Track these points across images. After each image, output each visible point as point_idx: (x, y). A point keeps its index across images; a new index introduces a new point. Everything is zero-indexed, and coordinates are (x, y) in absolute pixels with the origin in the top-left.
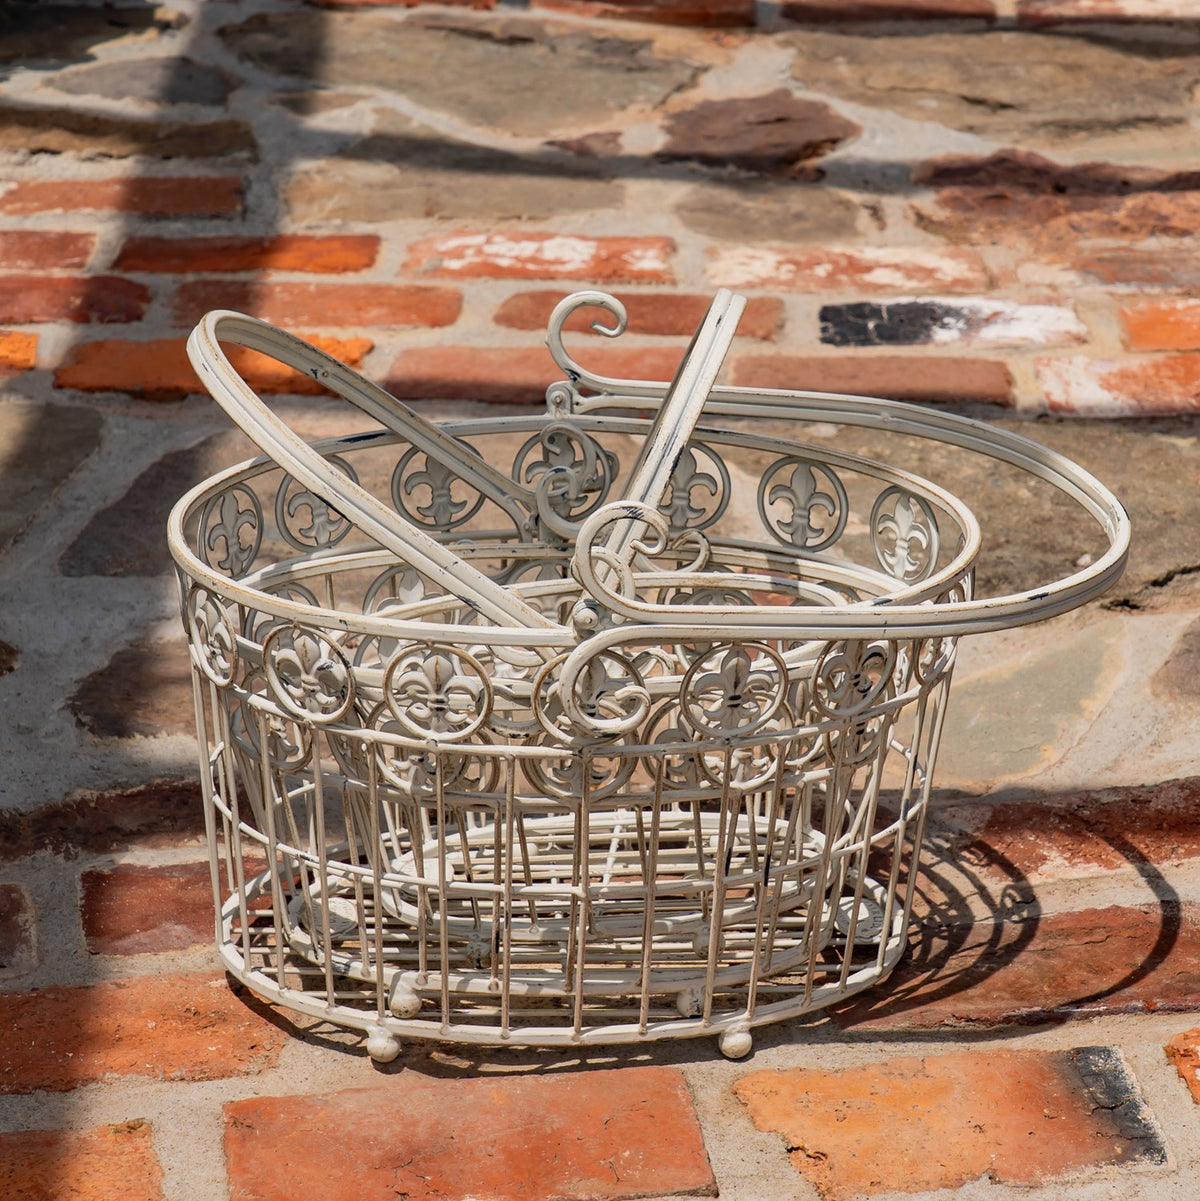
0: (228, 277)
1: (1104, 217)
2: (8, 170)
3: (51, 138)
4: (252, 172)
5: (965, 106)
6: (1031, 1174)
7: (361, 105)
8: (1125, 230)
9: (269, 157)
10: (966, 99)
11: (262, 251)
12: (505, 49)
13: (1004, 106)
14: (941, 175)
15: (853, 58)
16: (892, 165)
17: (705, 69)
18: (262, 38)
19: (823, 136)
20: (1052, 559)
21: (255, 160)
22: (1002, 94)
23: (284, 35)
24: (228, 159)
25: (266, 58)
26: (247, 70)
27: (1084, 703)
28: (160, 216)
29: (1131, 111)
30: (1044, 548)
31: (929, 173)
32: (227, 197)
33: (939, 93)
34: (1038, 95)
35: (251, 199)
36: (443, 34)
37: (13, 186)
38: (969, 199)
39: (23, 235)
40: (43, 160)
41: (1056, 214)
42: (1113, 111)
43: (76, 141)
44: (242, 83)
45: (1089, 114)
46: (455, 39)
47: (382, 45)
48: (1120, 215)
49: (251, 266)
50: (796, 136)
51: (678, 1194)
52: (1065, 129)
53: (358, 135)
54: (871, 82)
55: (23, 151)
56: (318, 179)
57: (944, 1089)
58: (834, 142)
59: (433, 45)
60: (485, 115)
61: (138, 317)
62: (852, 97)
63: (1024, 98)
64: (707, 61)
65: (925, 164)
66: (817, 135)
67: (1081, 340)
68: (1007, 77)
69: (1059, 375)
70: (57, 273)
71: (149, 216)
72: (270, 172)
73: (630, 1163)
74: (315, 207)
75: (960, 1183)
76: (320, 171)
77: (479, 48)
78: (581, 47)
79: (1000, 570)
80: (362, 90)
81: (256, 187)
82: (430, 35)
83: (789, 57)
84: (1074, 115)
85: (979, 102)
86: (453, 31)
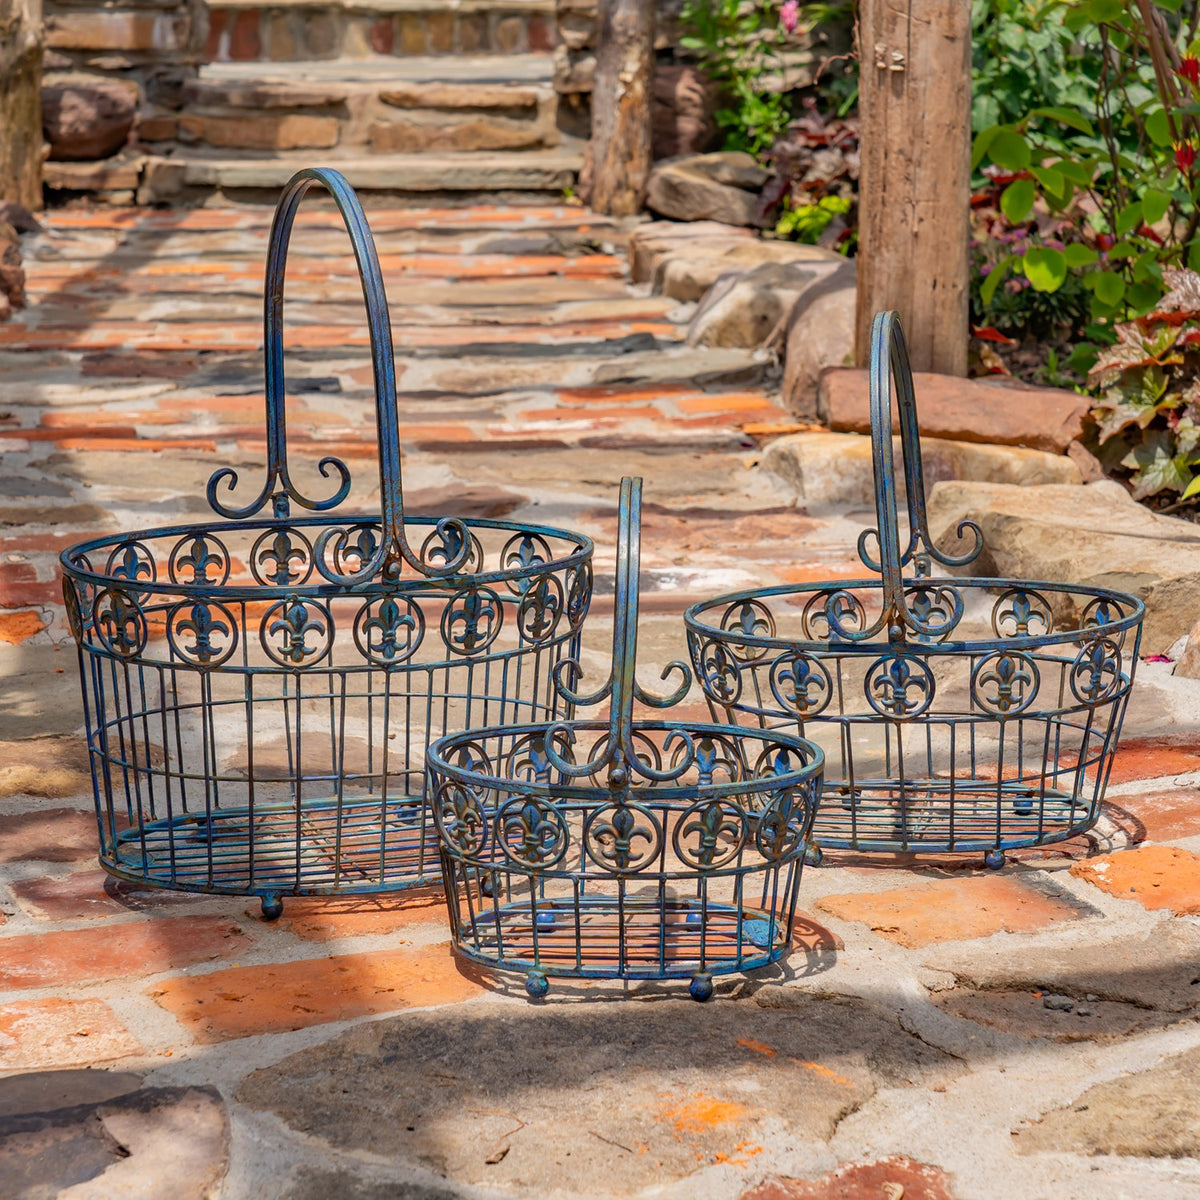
1: (726, 530)
6: (1028, 927)
8: (743, 537)
10: (585, 482)
22: (611, 478)
33: (568, 480)
47: (156, 468)
48: (736, 529)
54: (514, 476)
58: (514, 504)
75: (989, 934)
82: (185, 463)
83: (444, 469)
84: (665, 488)
85: (597, 483)
86: (200, 460)
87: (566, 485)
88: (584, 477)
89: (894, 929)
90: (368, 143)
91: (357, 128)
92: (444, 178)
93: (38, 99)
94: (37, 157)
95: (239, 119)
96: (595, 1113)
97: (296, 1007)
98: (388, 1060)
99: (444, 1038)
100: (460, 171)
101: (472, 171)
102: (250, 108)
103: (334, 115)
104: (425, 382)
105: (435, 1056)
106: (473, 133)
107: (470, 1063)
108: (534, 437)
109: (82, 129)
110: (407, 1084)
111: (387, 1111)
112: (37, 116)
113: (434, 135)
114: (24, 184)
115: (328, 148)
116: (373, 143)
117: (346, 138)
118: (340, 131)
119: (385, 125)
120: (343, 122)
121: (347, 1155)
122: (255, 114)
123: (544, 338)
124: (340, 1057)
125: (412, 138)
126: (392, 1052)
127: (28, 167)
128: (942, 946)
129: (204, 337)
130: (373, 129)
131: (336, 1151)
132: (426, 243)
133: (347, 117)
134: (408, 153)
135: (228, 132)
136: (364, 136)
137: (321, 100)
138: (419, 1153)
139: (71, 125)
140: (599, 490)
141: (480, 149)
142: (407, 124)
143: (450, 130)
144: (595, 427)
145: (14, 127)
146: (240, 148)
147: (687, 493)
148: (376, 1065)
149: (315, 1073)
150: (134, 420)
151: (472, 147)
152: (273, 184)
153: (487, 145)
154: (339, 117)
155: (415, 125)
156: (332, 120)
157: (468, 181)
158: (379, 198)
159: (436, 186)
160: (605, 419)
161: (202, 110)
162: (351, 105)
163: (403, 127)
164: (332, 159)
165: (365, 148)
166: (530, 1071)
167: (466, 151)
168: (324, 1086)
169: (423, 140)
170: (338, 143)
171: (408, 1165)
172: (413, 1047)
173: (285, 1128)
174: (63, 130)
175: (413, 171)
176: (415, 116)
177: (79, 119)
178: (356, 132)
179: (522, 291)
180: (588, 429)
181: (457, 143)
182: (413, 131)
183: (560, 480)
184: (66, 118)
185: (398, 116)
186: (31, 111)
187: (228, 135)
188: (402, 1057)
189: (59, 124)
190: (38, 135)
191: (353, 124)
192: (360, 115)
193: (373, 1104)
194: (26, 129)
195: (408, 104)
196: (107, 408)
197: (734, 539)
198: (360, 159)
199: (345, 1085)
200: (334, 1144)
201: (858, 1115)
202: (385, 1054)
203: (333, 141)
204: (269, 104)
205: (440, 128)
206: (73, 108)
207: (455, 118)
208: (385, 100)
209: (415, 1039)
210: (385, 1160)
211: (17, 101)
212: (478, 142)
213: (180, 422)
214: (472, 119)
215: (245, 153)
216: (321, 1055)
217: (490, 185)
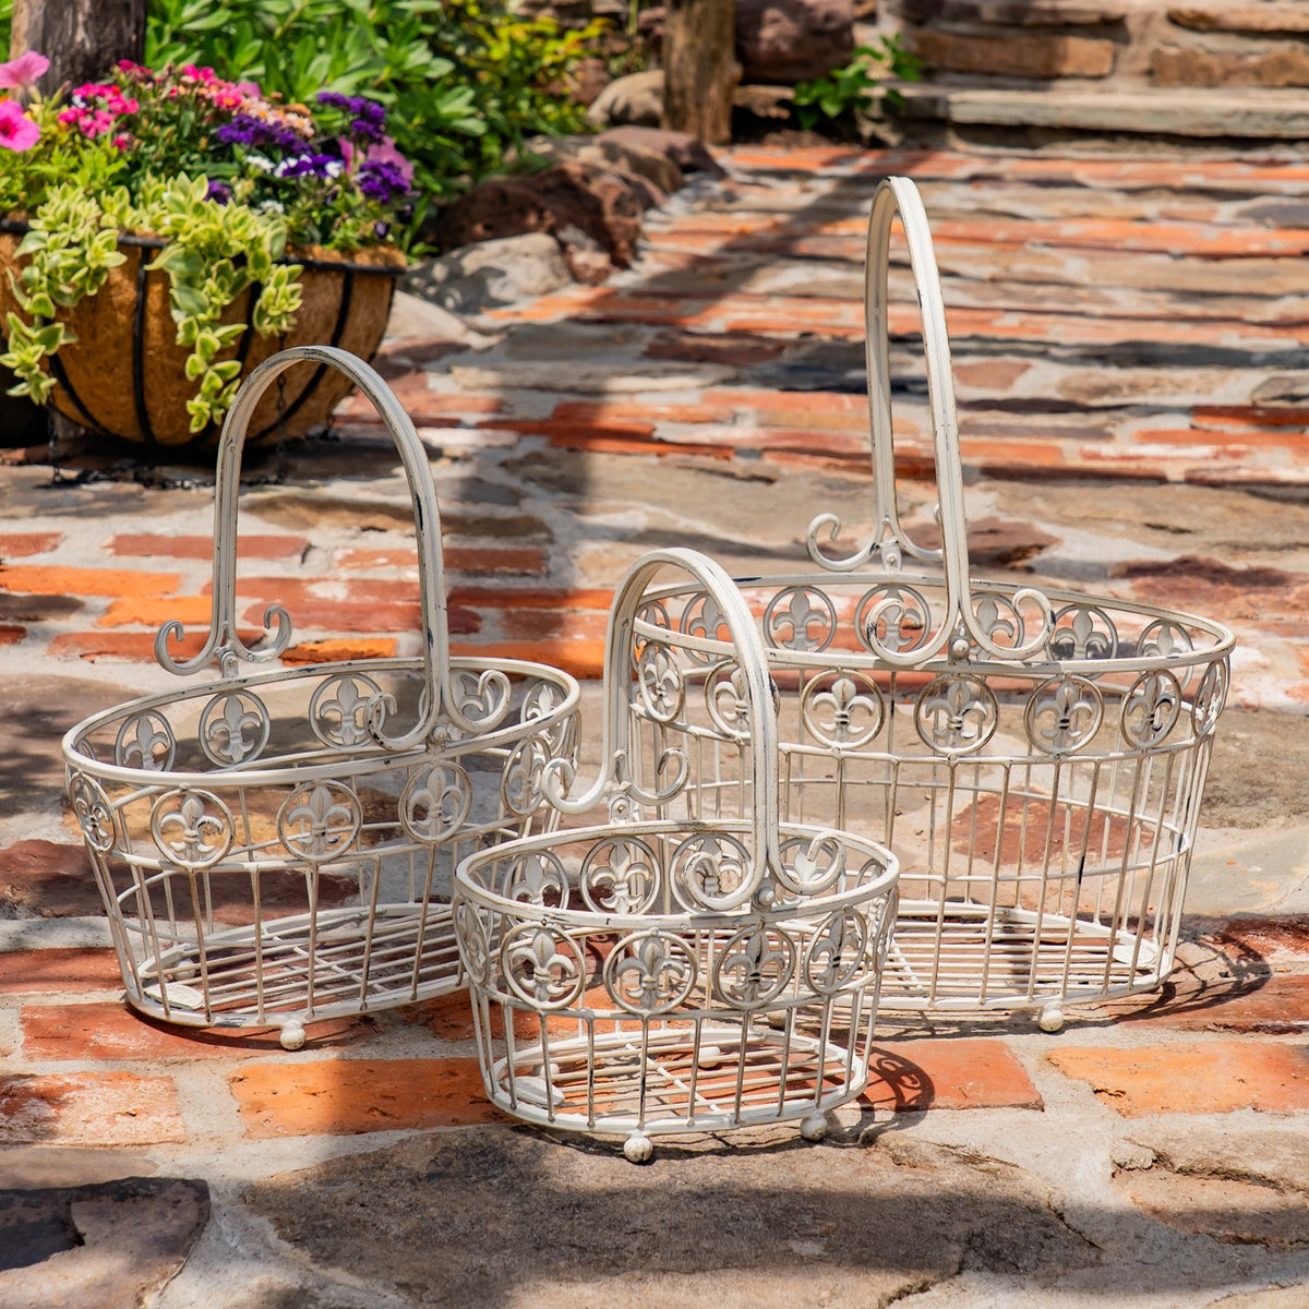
0: (544, 611)
1: (1277, 599)
2: (344, 541)
3: (379, 520)
4: (550, 549)
5: (1149, 530)
6: (1285, 1107)
7: (632, 512)
8: (1296, 607)
9: (564, 541)
10: (1148, 525)
11: (565, 596)
12: (746, 485)
13: (1181, 531)
14: (1134, 571)
15: (1047, 498)
16: (1092, 564)
17: (921, 504)
18: (539, 469)
19: (1031, 543)
20: (1259, 790)
21: (551, 541)
22: (1182, 523)
23: (559, 467)
24: (529, 538)
25: (545, 481)
26: (531, 487)
27: (1295, 869)
28: (477, 574)
29: (1291, 539)
30: (1252, 783)
31: (1124, 570)
32: (531, 562)
33: (1128, 522)
34: (1211, 525)
35: (551, 566)
36: (692, 472)
37: (350, 552)
38: (1160, 587)
39: (365, 582)
40: (372, 535)
41: (1235, 596)
42: (1277, 538)
43: (398, 523)
44: (526, 495)
45: (1256, 539)
46: (703, 476)
47: (643, 477)
48: (1291, 598)
49: (560, 605)
50: (1008, 543)
51: (1014, 1106)
52: (1236, 548)
53: (634, 530)
54: (1066, 513)
55: (357, 528)
56: (606, 556)
57: (1214, 1059)
58: (1040, 548)
59: (688, 479)
60: (736, 525)
61: (476, 630)
62: (1050, 521)
63: (1199, 527)
64: (922, 499)
65: (1119, 564)
66: (1027, 542)
67: (1265, 667)
68: (1183, 512)
69: (1252, 688)
70: (399, 603)
71: (469, 573)
72: (565, 549)
73: (974, 1088)
74: (607, 572)
75: (1230, 1110)
76: (606, 551)
77: (724, 483)
78: (813, 483)
79: (1218, 794)
80: (630, 503)
81: (554, 559)
82: (682, 472)
83: (992, 497)
84: (1243, 539)
85: (1161, 528)
86: (702, 470)
87: (1121, 527)
88: (1148, 520)
89: (1120, 1093)
90: (1150, 73)
91: (1138, 55)
92: (1228, 121)
93: (731, 9)
94: (726, 80)
95: (991, 38)
96: (626, 1259)
97: (372, 1110)
98: (431, 1177)
99: (503, 1159)
100: (1249, 114)
101: (1265, 115)
102: (1005, 25)
103: (1108, 37)
104: (1046, 387)
105: (486, 1178)
106: (1283, 64)
107: (519, 1190)
108: (1132, 466)
109: (784, 47)
110: (434, 1205)
111: (395, 1230)
112: (728, 30)
113: (1233, 66)
114: (708, 112)
115: (1099, 78)
116: (1155, 74)
117: (1123, 66)
118: (1115, 58)
119: (1172, 51)
120: (1120, 47)
121: (322, 1272)
122: (1011, 33)
123: (1229, 338)
124: (381, 1168)
125: (1206, 69)
126: (441, 1168)
127: (714, 92)
128: (1166, 1117)
129: (818, 315)
130: (1157, 56)
131: (313, 1267)
132: (1177, 205)
133: (1126, 40)
134: (1197, 87)
135: (977, 53)
136: (1144, 64)
137: (1094, 18)
138: (397, 1278)
139: (771, 42)
140: (1160, 536)
141: (1291, 85)
142: (1200, 51)
143: (1253, 60)
144: (1216, 457)
145: (699, 43)
146: (991, 74)
147: (1272, 548)
148: (415, 1180)
149: (343, 1181)
150: (658, 416)
151: (1280, 82)
152: (1014, 122)
153: (1300, 80)
154: (1114, 39)
155: (1210, 52)
156: (1107, 43)
157: (1259, 126)
158: (1145, 144)
159: (1217, 132)
160: (1233, 447)
161: (946, 26)
162: (1133, 25)
163: (1195, 54)
164: (1102, 92)
165: (1144, 80)
166: (578, 1206)
167: (1273, 87)
168: (342, 1197)
169: (1218, 71)
170: (1113, 72)
171: (381, 1291)
172: (466, 1165)
173: (272, 1236)
174: (764, 47)
175: (1190, 112)
176: (1211, 41)
177: (780, 36)
178: (1135, 58)
179: (1255, 274)
180: (1206, 458)
181: (1262, 76)
182: (1208, 60)
183: (1118, 521)
184: (768, 33)
185: (1189, 40)
186: (721, 25)
187: (977, 58)
188: (448, 1175)
189: (758, 40)
190: (728, 55)
191: (1133, 49)
192: (1142, 38)
193: (384, 1220)
194: (714, 45)
195: (1203, 26)
196: (640, 399)
197: (1284, 610)
198: (1137, 93)
199: (366, 1198)
200: (315, 1259)
201: (922, 1296)
202: (433, 1168)
203: (1106, 69)
204: (1030, 20)
205: (1240, 56)
206: (775, 21)
207: (1260, 45)
208: (1175, 19)
209: (473, 1156)
210: (357, 1282)
211: (705, 11)
212: (1290, 77)
213: (714, 421)
214: (1282, 48)
215: (997, 80)
216: (361, 1163)
217: (1285, 133)
